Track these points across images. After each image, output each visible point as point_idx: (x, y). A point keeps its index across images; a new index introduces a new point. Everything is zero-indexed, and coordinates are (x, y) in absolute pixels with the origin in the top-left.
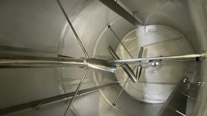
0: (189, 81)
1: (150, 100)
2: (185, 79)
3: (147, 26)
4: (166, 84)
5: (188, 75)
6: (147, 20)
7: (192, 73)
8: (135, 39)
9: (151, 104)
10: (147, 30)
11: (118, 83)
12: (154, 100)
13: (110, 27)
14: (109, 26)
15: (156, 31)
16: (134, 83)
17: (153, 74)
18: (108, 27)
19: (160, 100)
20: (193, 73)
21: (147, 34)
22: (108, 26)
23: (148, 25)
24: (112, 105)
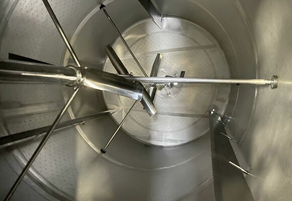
0: (218, 112)
1: (161, 141)
2: (213, 110)
3: (165, 18)
4: (186, 116)
5: (218, 104)
6: (166, 8)
7: (223, 101)
8: (143, 38)
9: (162, 147)
10: (165, 25)
11: (108, 113)
12: (167, 140)
13: (104, 8)
14: (102, 6)
15: (179, 30)
16: (150, 116)
17: (168, 100)
18: (101, 8)
19: (175, 141)
20: (225, 101)
21: (164, 32)
22: (100, 6)
23: (167, 15)
24: (98, 151)
